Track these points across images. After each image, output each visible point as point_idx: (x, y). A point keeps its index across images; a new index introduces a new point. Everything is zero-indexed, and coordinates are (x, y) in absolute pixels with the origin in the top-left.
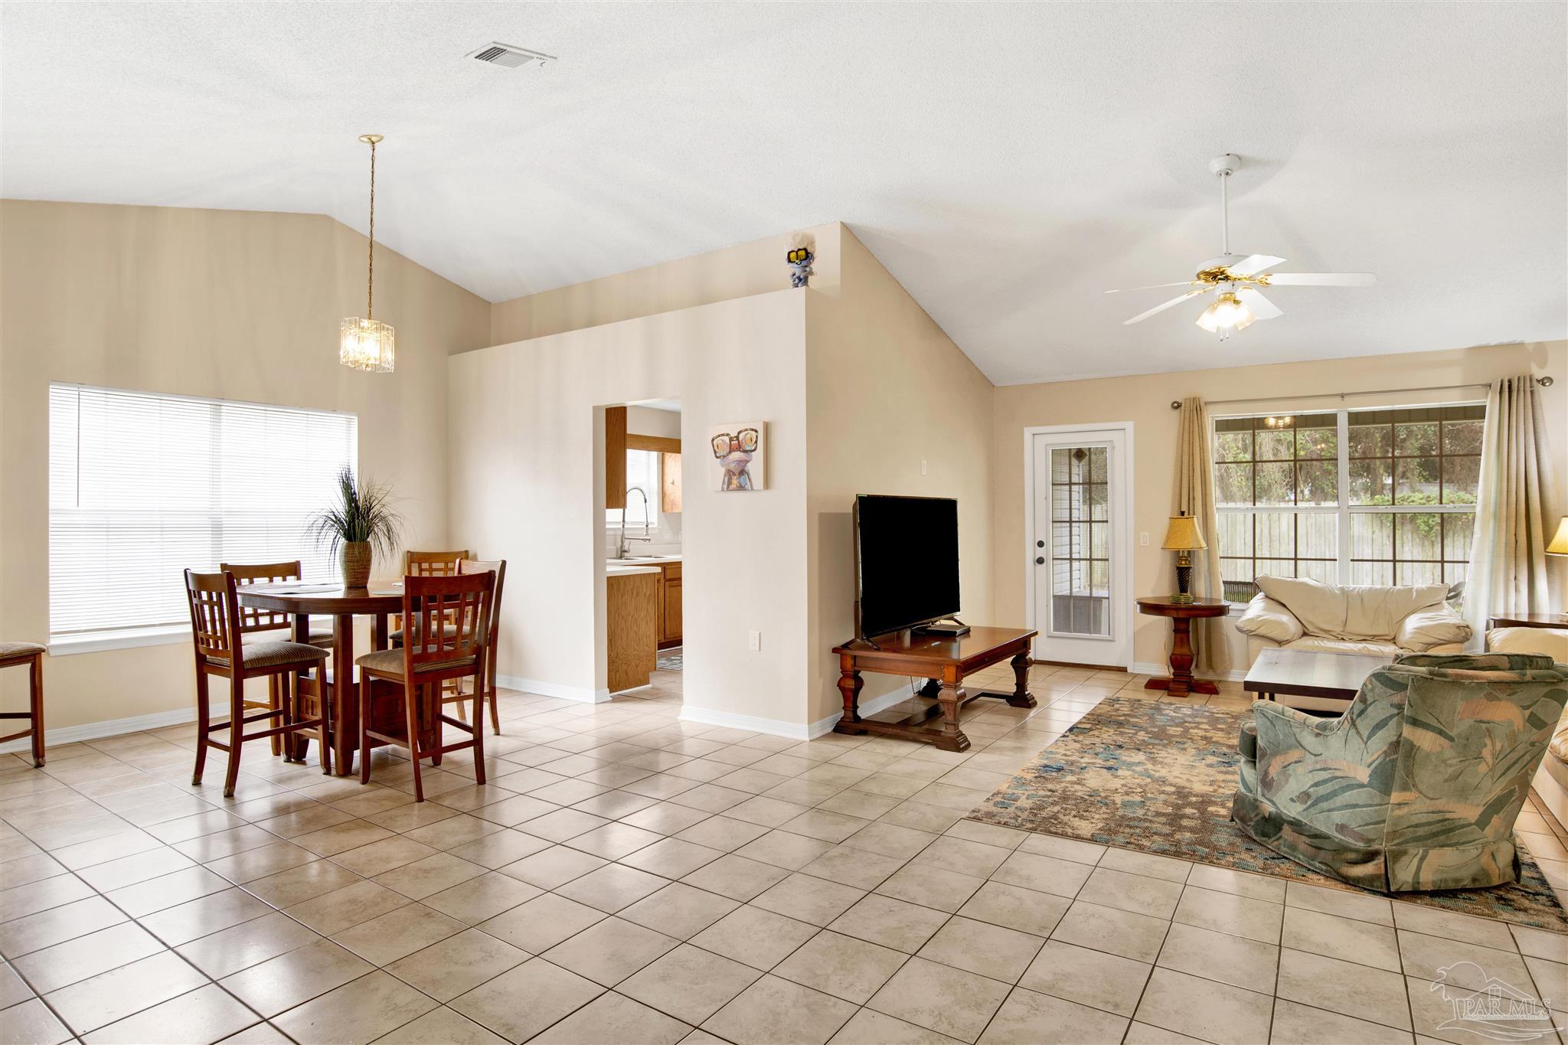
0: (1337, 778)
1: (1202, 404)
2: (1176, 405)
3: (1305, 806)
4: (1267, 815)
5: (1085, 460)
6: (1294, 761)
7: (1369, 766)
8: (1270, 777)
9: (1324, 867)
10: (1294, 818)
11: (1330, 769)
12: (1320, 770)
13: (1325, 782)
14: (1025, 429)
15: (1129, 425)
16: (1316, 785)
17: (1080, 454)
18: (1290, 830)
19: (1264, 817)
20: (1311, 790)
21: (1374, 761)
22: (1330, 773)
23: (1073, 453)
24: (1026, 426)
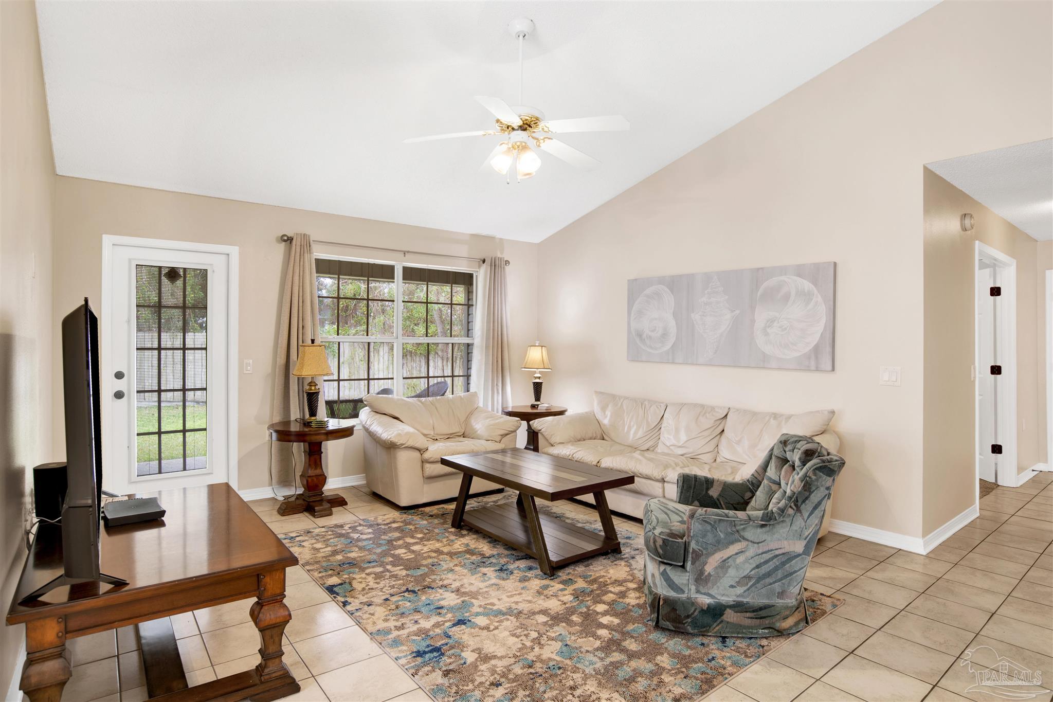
0: (777, 556)
1: (311, 241)
2: (286, 238)
3: (745, 588)
4: (705, 608)
5: (179, 283)
6: (734, 553)
7: (805, 539)
8: (706, 574)
9: (766, 631)
10: (734, 601)
11: (772, 550)
12: (762, 553)
13: (766, 562)
14: (104, 236)
15: (234, 251)
16: (758, 567)
17: (173, 274)
18: (733, 612)
19: (702, 610)
20: (753, 573)
21: (809, 534)
22: (772, 554)
23: (164, 272)
24: (104, 234)
